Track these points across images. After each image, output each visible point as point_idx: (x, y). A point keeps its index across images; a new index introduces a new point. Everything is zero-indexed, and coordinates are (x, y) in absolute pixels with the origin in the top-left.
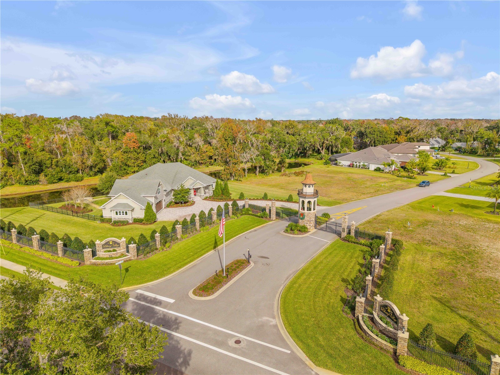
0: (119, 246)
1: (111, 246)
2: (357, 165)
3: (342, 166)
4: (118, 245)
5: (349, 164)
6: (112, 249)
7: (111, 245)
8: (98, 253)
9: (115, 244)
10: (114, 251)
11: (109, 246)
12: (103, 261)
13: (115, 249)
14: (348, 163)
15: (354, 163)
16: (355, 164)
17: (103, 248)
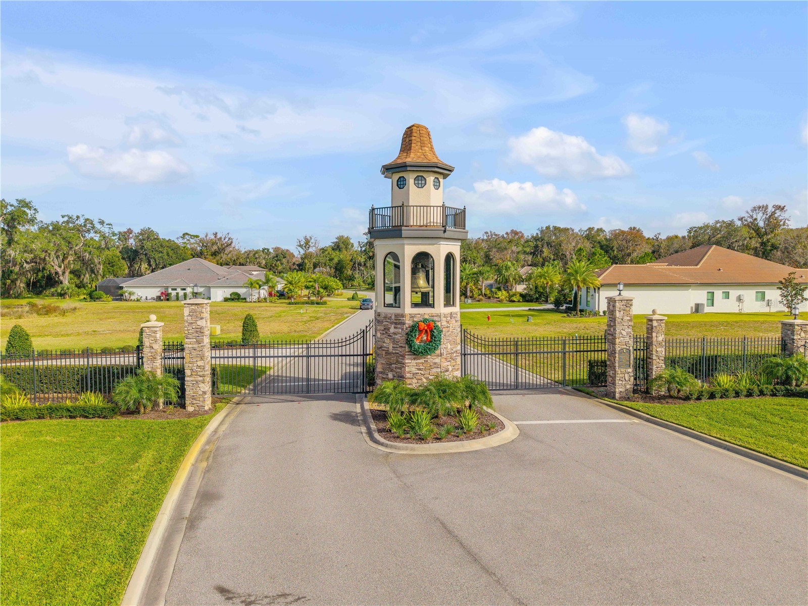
2: (178, 294)
3: (138, 300)
5: (159, 294)
14: (155, 292)
15: (170, 291)
16: (174, 293)
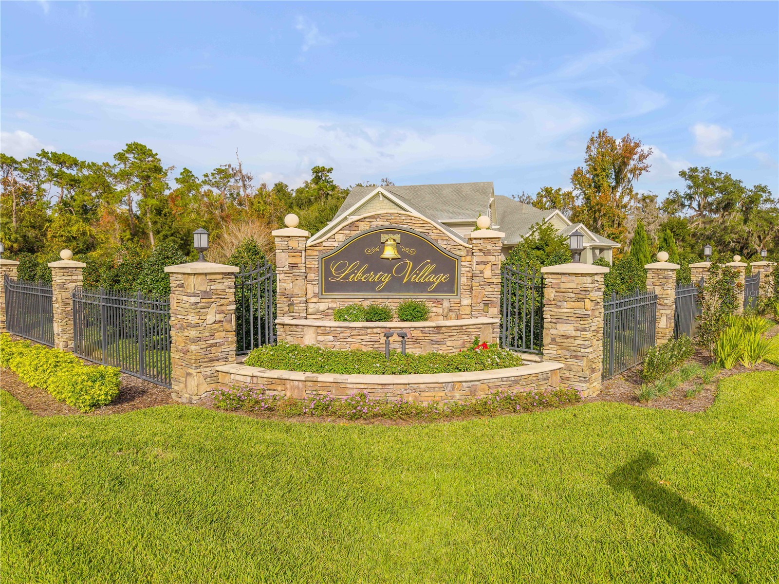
0: (450, 286)
1: (386, 278)
4: (443, 278)
6: (392, 302)
7: (386, 265)
8: (287, 320)
9: (417, 260)
10: (415, 313)
11: (372, 277)
12: (326, 378)
13: (419, 298)
17: (330, 286)
